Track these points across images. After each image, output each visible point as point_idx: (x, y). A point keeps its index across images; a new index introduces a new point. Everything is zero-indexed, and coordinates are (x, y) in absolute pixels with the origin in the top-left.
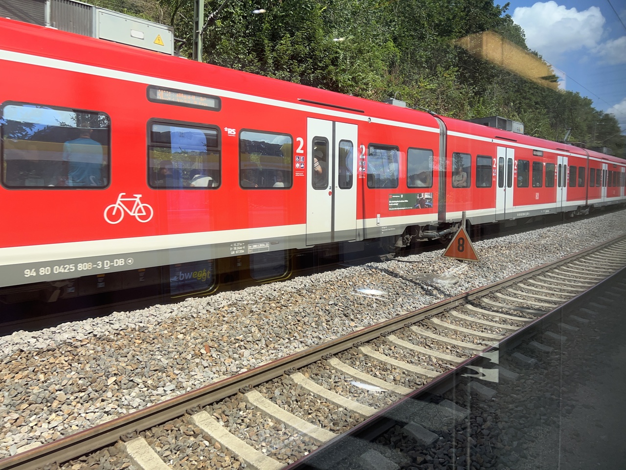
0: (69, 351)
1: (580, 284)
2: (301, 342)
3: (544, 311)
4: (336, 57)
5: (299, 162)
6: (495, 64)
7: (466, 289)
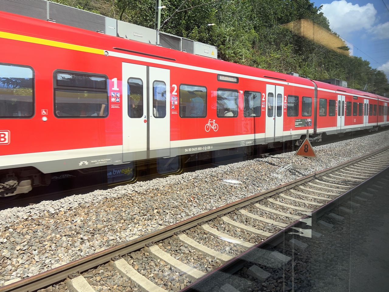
0: (128, 198)
1: (374, 170)
2: (236, 197)
3: (358, 183)
4: (224, 40)
5: (263, 104)
6: (315, 42)
7: (313, 172)
